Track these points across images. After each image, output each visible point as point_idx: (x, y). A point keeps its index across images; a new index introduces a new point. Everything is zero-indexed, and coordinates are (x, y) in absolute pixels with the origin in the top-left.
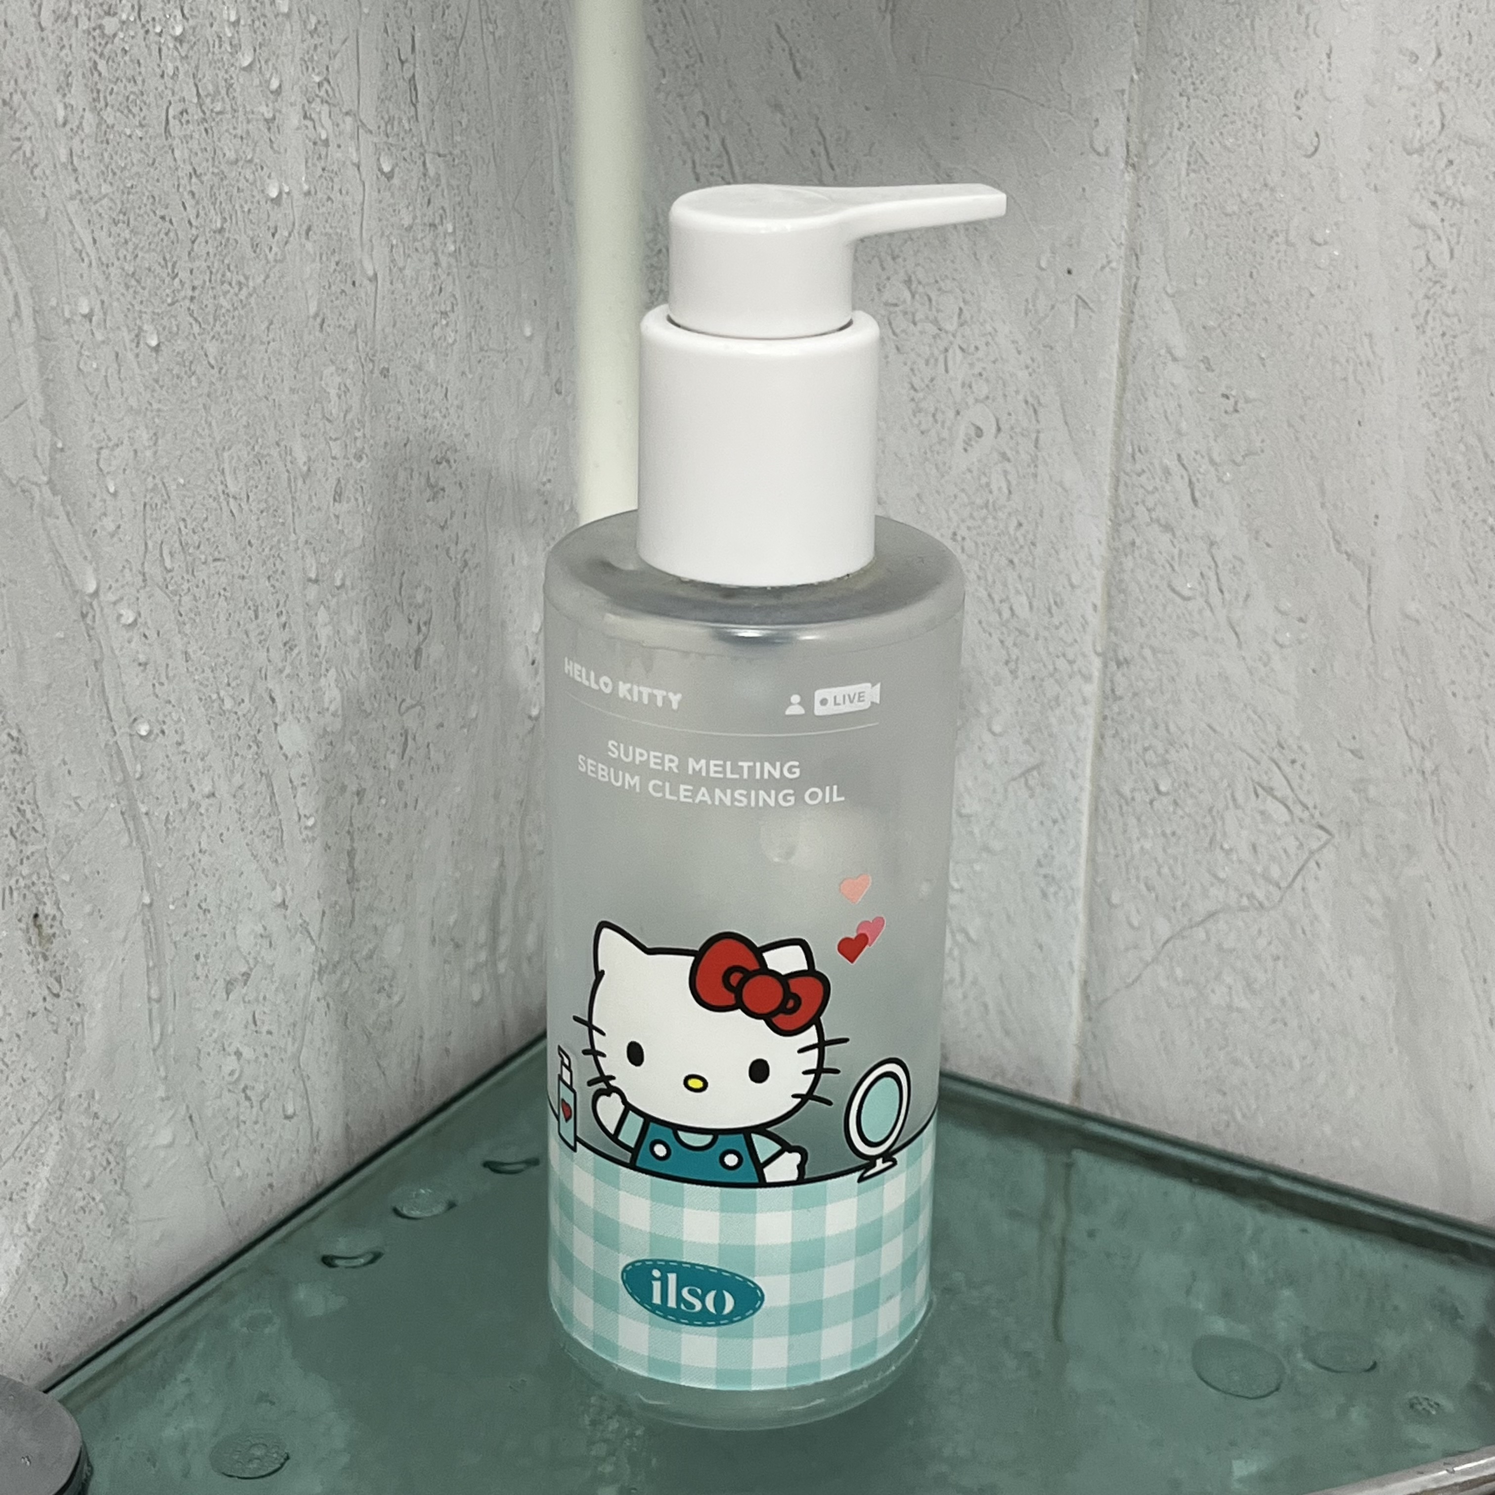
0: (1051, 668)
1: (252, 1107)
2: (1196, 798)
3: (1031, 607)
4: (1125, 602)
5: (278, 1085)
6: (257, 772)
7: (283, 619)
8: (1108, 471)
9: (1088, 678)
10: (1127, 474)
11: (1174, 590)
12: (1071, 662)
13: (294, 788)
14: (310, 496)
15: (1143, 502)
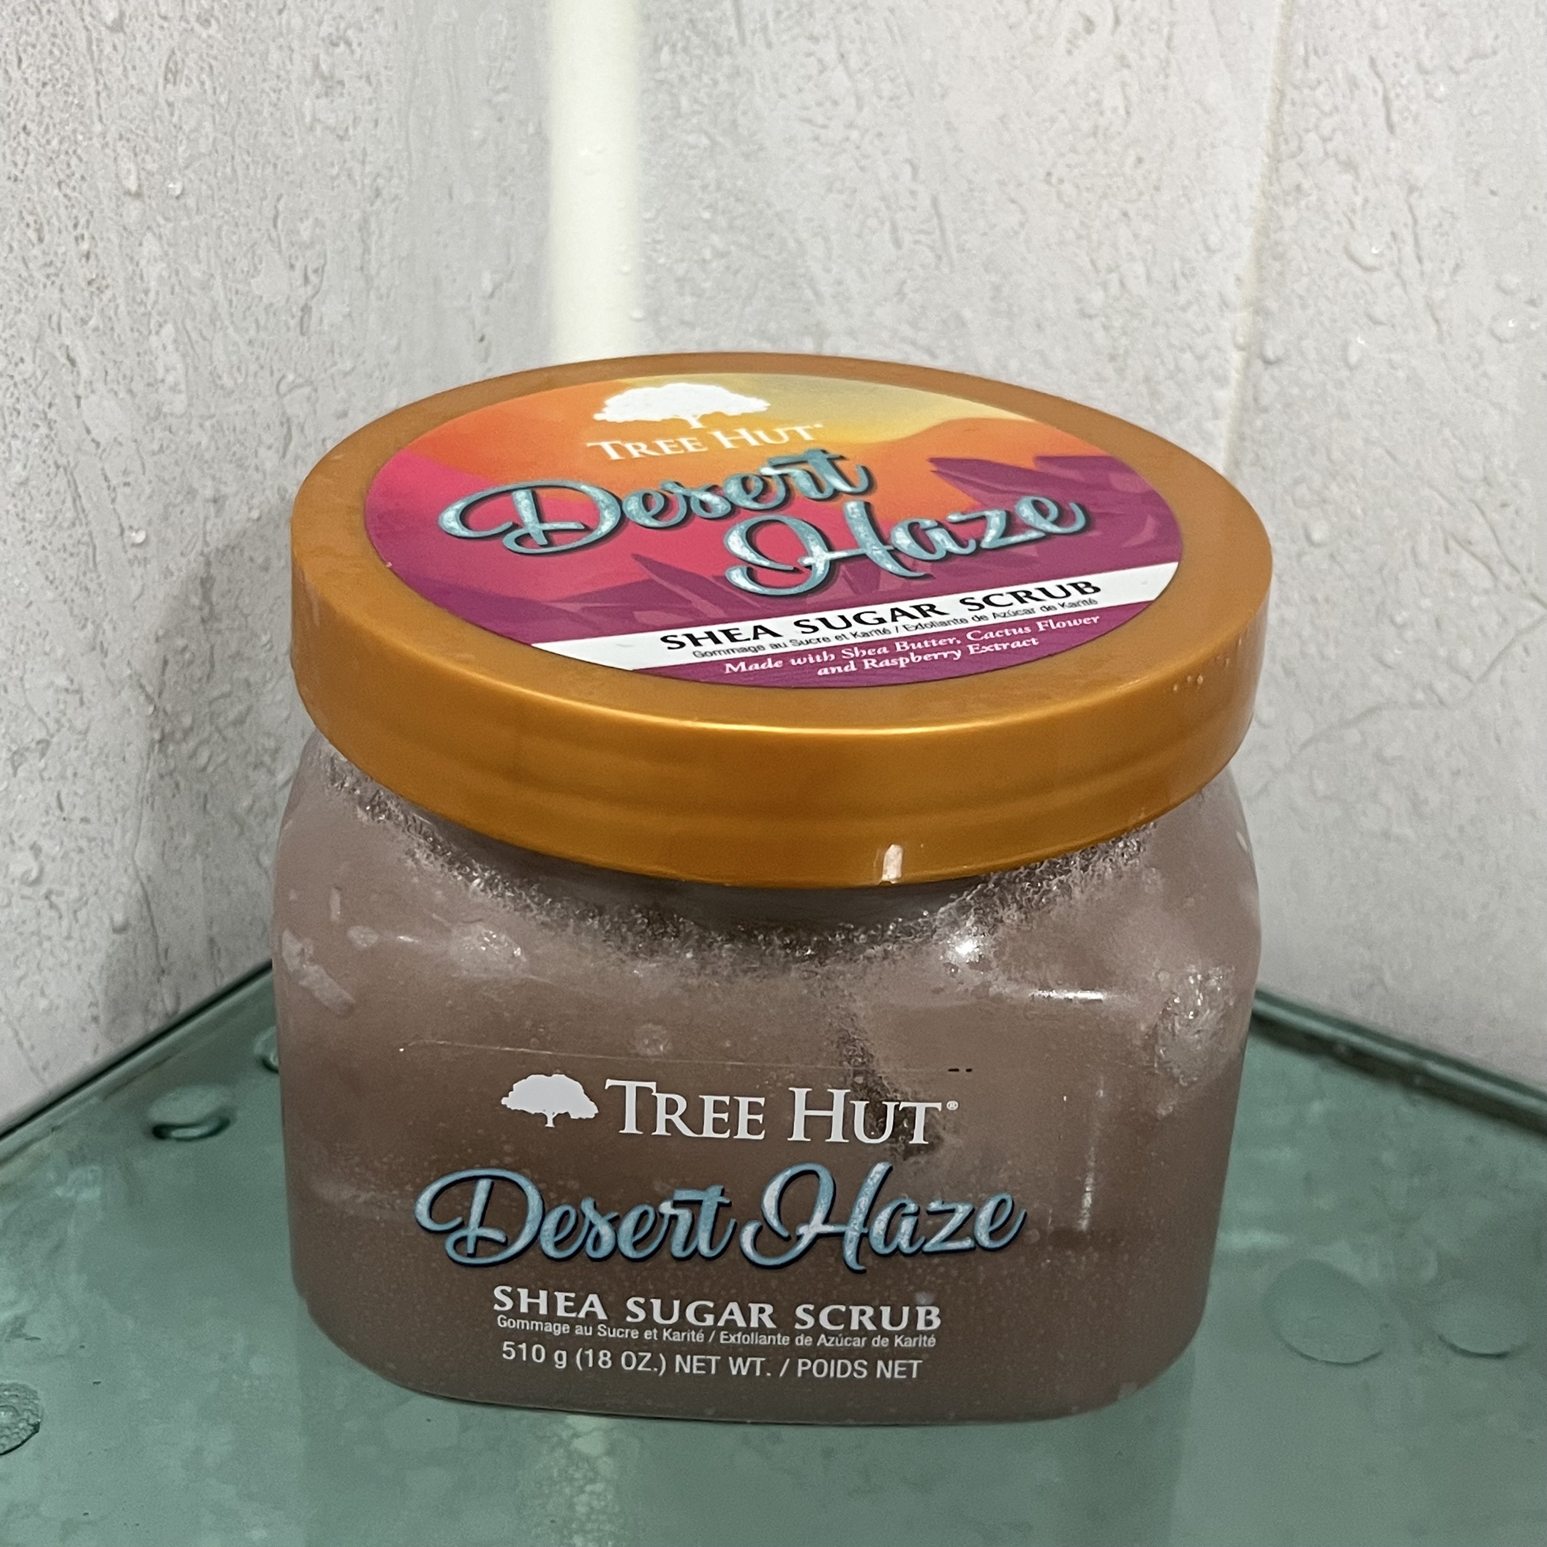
0: (1171, 367)
1: (61, 917)
2: (1362, 551)
3: (1149, 278)
4: (1281, 274)
5: (102, 889)
6: (50, 462)
7: (85, 246)
8: (1268, 84)
9: (1221, 381)
10: (1296, 87)
11: (1352, 258)
12: (1200, 358)
13: (112, 489)
14: (125, 69)
15: (1317, 127)
